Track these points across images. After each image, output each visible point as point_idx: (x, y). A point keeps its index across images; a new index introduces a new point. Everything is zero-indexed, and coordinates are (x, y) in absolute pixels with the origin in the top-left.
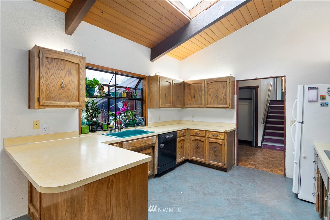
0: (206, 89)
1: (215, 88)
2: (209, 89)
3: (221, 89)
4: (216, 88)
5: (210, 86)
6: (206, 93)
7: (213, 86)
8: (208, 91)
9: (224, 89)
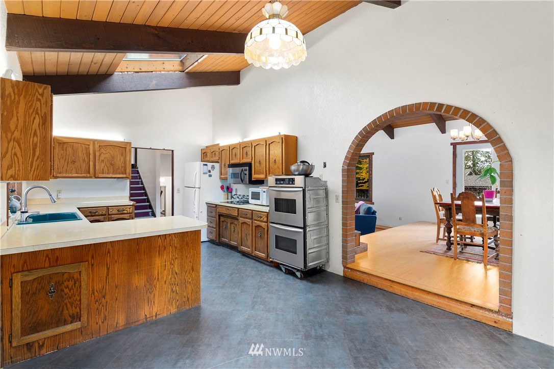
0: (97, 154)
1: (110, 154)
2: (101, 154)
3: (119, 155)
4: (112, 154)
5: (102, 150)
6: (97, 159)
7: (108, 151)
8: (100, 156)
9: (122, 155)
